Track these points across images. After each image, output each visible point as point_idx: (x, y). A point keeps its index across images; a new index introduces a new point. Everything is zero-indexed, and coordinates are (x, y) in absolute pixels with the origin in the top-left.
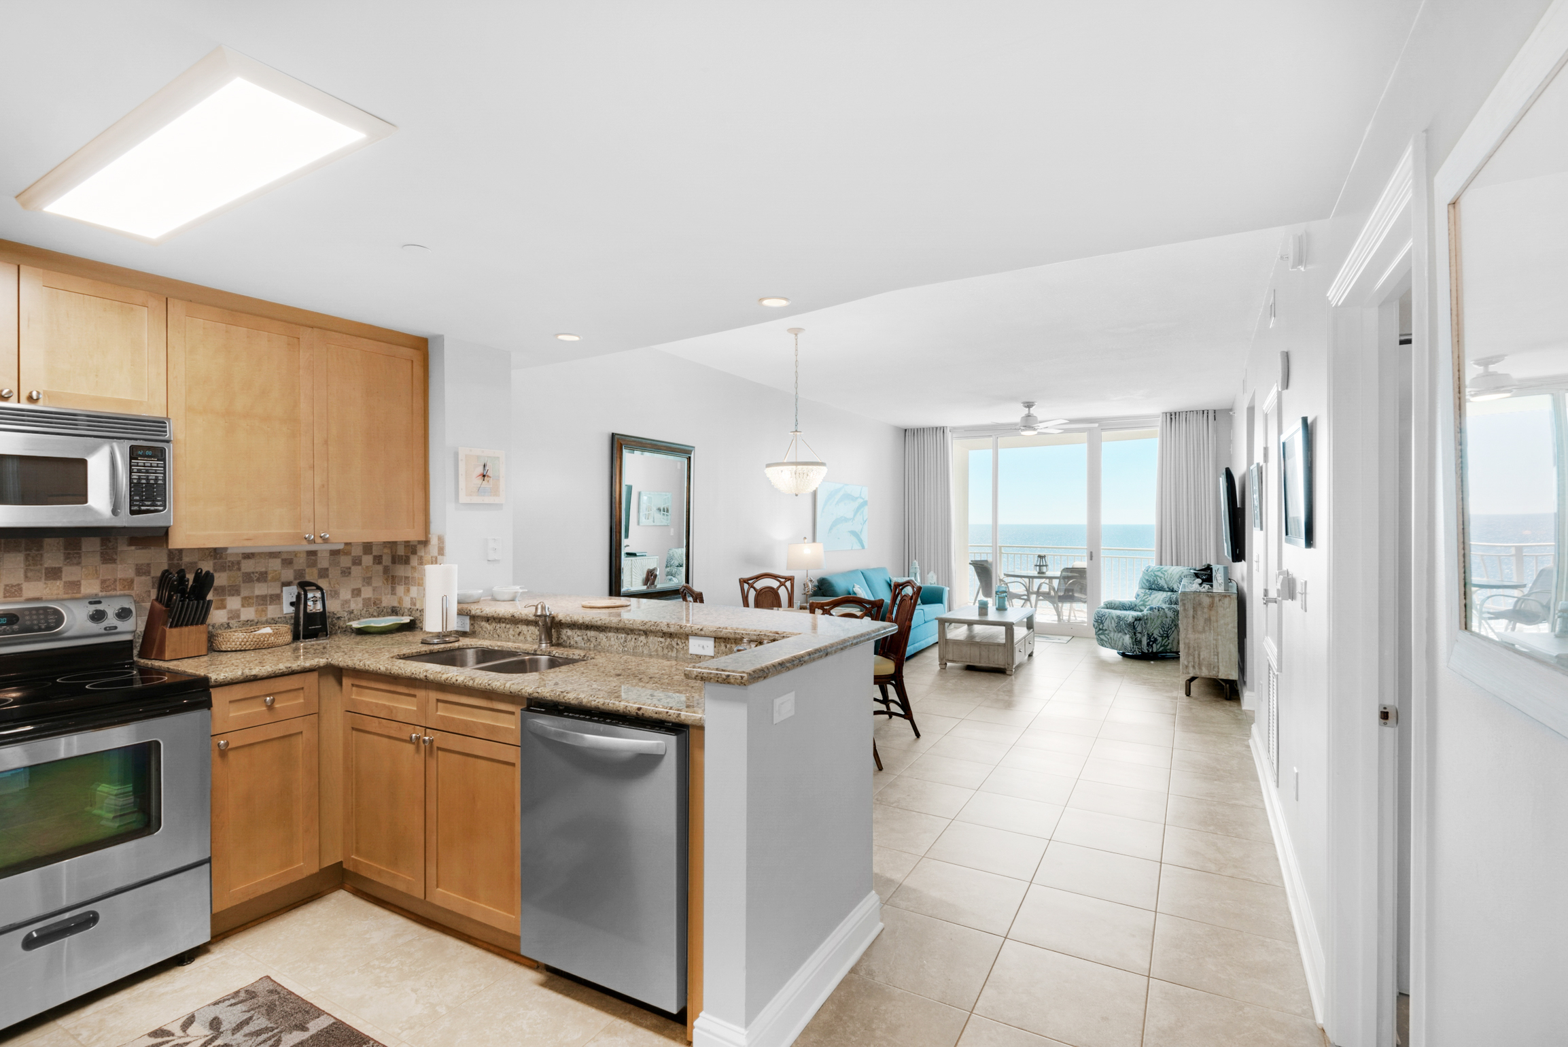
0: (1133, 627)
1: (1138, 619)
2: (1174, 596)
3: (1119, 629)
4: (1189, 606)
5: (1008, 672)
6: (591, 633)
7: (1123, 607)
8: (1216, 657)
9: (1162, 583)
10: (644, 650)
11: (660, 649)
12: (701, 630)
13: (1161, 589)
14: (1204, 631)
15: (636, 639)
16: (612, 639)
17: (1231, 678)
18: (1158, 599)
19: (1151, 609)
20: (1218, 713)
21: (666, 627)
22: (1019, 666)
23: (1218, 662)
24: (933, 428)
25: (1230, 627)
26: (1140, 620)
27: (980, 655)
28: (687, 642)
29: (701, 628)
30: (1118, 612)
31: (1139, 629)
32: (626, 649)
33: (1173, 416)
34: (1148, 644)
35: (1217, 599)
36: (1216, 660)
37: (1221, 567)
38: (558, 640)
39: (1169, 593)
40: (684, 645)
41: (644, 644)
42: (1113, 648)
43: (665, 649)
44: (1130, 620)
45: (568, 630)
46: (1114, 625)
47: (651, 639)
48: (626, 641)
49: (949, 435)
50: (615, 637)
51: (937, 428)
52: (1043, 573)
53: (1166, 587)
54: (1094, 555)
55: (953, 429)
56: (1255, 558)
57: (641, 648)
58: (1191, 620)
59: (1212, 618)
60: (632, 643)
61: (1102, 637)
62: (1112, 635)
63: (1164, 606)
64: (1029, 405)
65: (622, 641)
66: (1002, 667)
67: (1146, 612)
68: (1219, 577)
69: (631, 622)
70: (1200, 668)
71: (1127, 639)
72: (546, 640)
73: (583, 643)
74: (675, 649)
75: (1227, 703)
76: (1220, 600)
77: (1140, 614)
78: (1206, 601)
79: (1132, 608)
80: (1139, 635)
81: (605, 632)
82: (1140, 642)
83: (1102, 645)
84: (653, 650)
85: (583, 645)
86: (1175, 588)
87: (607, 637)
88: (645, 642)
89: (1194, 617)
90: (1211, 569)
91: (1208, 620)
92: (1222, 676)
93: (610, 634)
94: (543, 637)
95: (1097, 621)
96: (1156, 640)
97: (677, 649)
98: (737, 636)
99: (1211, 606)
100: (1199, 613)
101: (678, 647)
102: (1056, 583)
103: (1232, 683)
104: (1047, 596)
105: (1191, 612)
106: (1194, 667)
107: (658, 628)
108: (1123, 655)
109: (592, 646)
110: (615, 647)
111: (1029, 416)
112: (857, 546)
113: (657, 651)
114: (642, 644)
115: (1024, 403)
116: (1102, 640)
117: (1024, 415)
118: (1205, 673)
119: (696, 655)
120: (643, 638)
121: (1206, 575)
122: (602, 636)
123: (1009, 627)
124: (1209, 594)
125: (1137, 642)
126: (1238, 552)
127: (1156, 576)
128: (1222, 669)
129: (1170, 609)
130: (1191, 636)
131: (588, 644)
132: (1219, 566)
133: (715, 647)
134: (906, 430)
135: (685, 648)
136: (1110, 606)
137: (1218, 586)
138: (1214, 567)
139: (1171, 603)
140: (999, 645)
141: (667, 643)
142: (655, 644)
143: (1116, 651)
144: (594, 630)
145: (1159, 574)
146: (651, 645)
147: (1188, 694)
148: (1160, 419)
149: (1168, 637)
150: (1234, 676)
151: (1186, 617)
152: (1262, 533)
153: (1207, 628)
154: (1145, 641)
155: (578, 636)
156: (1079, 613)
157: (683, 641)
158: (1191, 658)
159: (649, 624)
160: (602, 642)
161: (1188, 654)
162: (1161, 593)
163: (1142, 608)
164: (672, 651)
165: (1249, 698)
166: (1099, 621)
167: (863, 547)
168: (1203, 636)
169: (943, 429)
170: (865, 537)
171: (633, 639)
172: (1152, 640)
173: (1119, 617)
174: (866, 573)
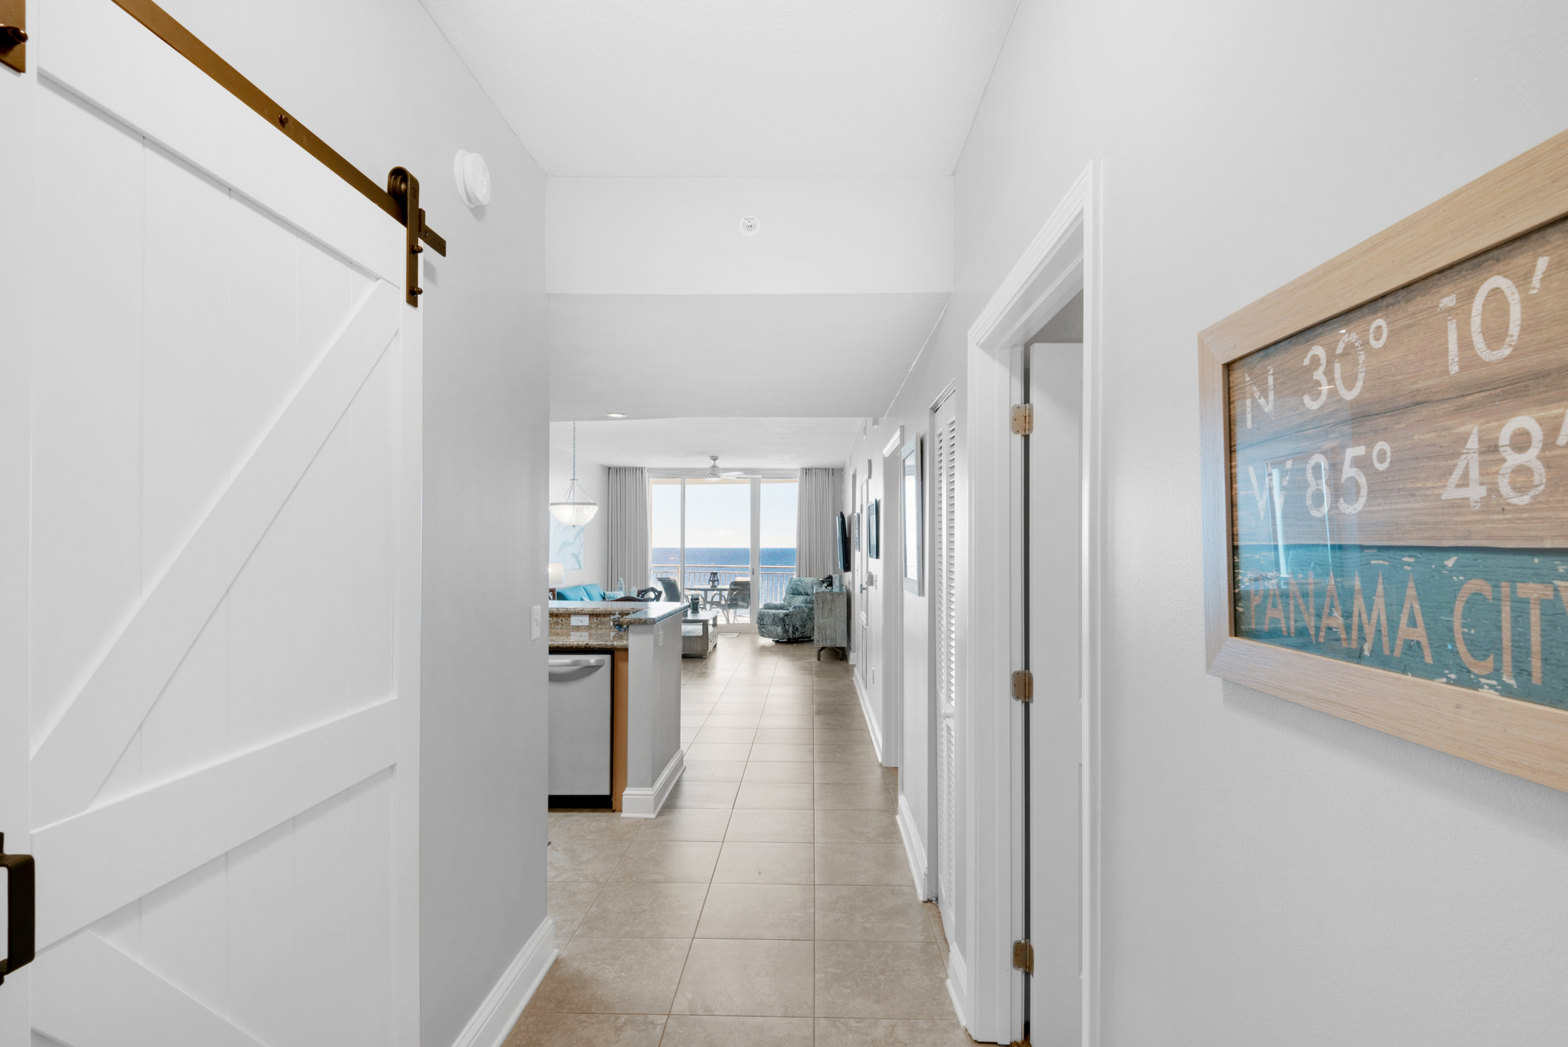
0: (783, 621)
1: (786, 615)
2: (809, 598)
3: (774, 623)
4: (820, 602)
5: (704, 657)
7: (776, 607)
8: (834, 633)
9: (801, 589)
13: (800, 594)
14: (828, 617)
17: (843, 646)
18: (799, 601)
19: (795, 607)
20: (837, 667)
22: (710, 653)
23: (835, 637)
24: (633, 468)
25: (842, 614)
26: (788, 615)
28: (569, 619)
30: (774, 611)
31: (787, 622)
33: (807, 471)
34: (793, 632)
35: (835, 596)
36: (835, 635)
37: (837, 576)
39: (805, 596)
40: (567, 621)
42: (770, 637)
44: (782, 616)
46: (771, 620)
49: (646, 474)
51: (636, 468)
52: (715, 586)
53: (803, 592)
54: (755, 570)
55: (650, 470)
56: (856, 568)
58: (821, 610)
59: (833, 608)
61: (763, 630)
62: (769, 627)
63: (803, 605)
64: (715, 459)
66: (699, 653)
67: (791, 609)
68: (836, 583)
70: (826, 641)
71: (779, 629)
74: (560, 624)
75: (841, 662)
76: (837, 598)
77: (788, 611)
78: (829, 597)
79: (782, 607)
80: (787, 626)
82: (788, 631)
83: (763, 636)
86: (809, 592)
89: (822, 608)
90: (832, 578)
91: (831, 610)
92: (838, 645)
95: (759, 619)
96: (797, 629)
98: (607, 612)
99: (832, 601)
100: (826, 605)
102: (725, 594)
103: (842, 649)
104: (718, 604)
105: (821, 606)
106: (822, 641)
108: (777, 642)
111: (714, 466)
112: (577, 566)
115: (711, 457)
116: (762, 632)
117: (711, 466)
118: (828, 644)
121: (829, 581)
123: (705, 623)
124: (831, 593)
125: (786, 631)
126: (847, 566)
127: (797, 585)
128: (838, 641)
129: (806, 607)
130: (821, 621)
132: (836, 575)
133: (590, 620)
134: (609, 468)
136: (767, 607)
137: (836, 589)
138: (834, 576)
139: (807, 603)
140: (698, 637)
143: (771, 639)
145: (799, 583)
147: (819, 659)
148: (799, 472)
149: (805, 626)
150: (844, 645)
151: (818, 608)
152: (860, 553)
153: (830, 615)
154: (791, 630)
156: (744, 617)
157: (566, 618)
158: (821, 635)
161: (819, 633)
162: (800, 596)
163: (788, 608)
165: (853, 657)
166: (761, 619)
167: (581, 568)
168: (827, 620)
169: (642, 469)
170: (581, 559)
172: (795, 630)
173: (774, 614)
174: (586, 588)
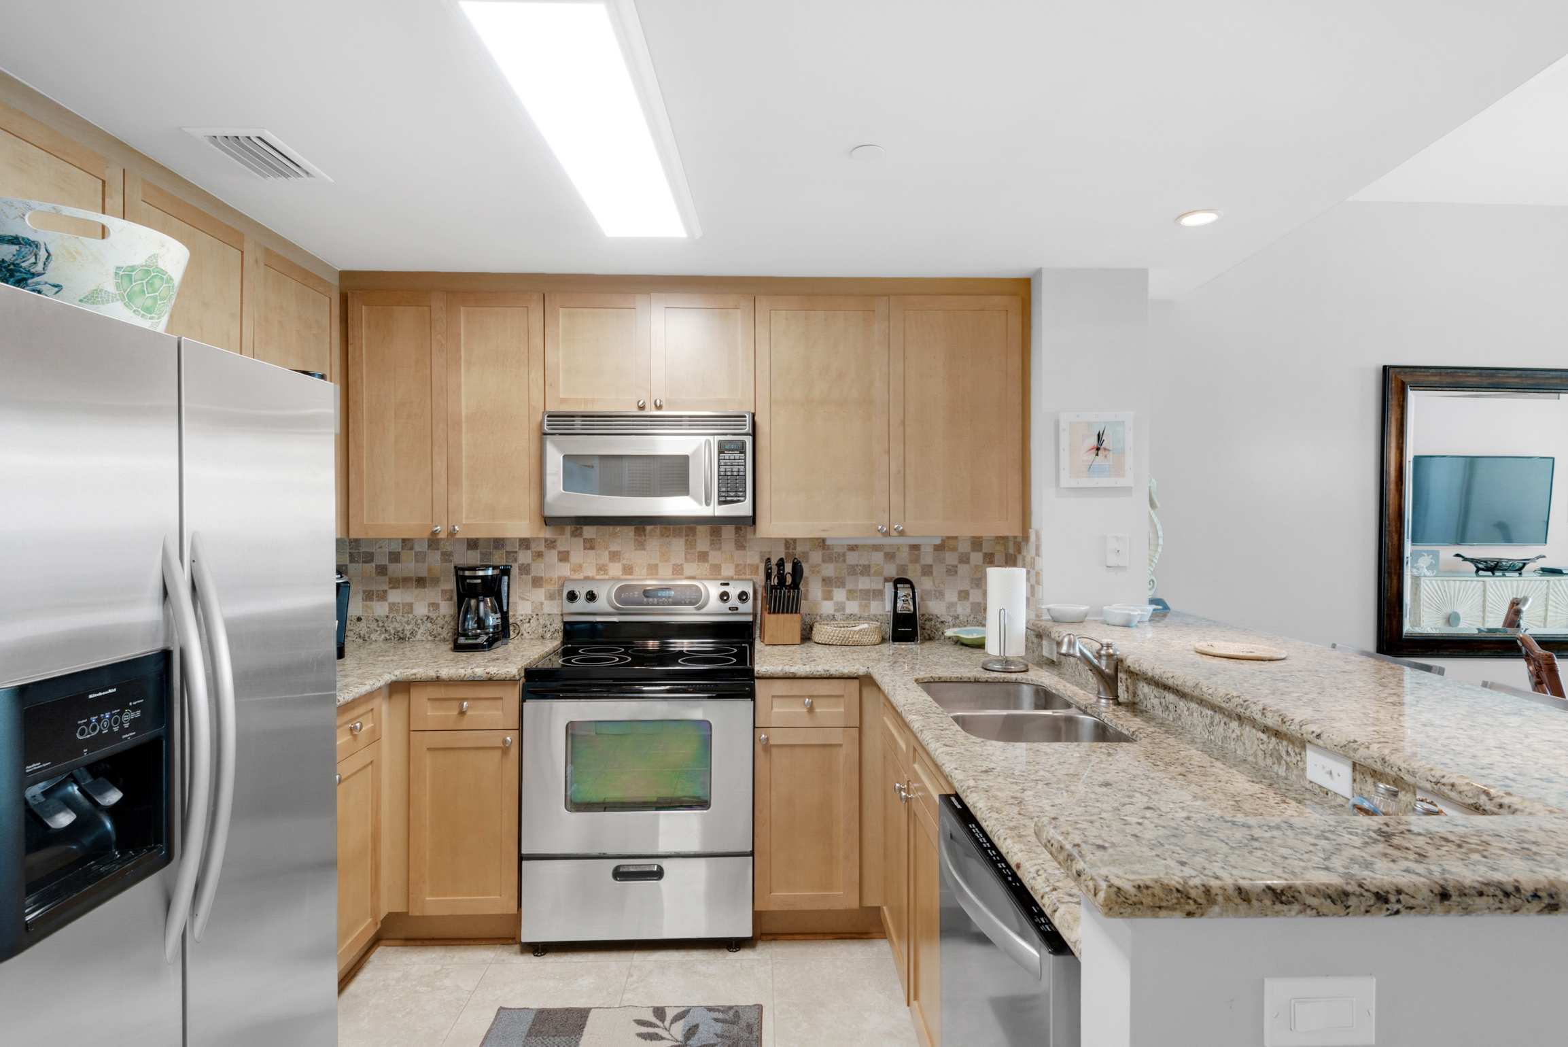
6: (1171, 697)
10: (1237, 748)
11: (1260, 753)
12: (1318, 736)
15: (1225, 723)
16: (1195, 714)
21: (1260, 714)
28: (1303, 753)
29: (1318, 731)
32: (1212, 737)
38: (1134, 697)
40: (1299, 758)
41: (1237, 736)
43: (1267, 756)
45: (1145, 685)
47: (1247, 729)
48: (1212, 723)
50: (1199, 712)
57: (1233, 743)
60: (1221, 730)
65: (1208, 721)
69: (1210, 691)
72: (1106, 694)
73: (1160, 710)
74: (1283, 762)
81: (1186, 699)
84: (1250, 752)
85: (1161, 714)
87: (1188, 709)
88: (1239, 734)
93: (1193, 705)
94: (1101, 689)
97: (1287, 764)
98: (1388, 770)
101: (1288, 759)
107: (1248, 713)
109: (1171, 719)
110: (1199, 729)
113: (1255, 755)
114: (1234, 736)
119: (1320, 787)
120: (1234, 725)
122: (1182, 704)
131: (1167, 713)
133: (1354, 781)
135: (1300, 763)
141: (1271, 747)
142: (1253, 742)
144: (1173, 693)
146: (1247, 742)
155: (1156, 697)
157: (1297, 751)
159: (1236, 701)
160: (1183, 716)
164: (1280, 764)
171: (1222, 724)
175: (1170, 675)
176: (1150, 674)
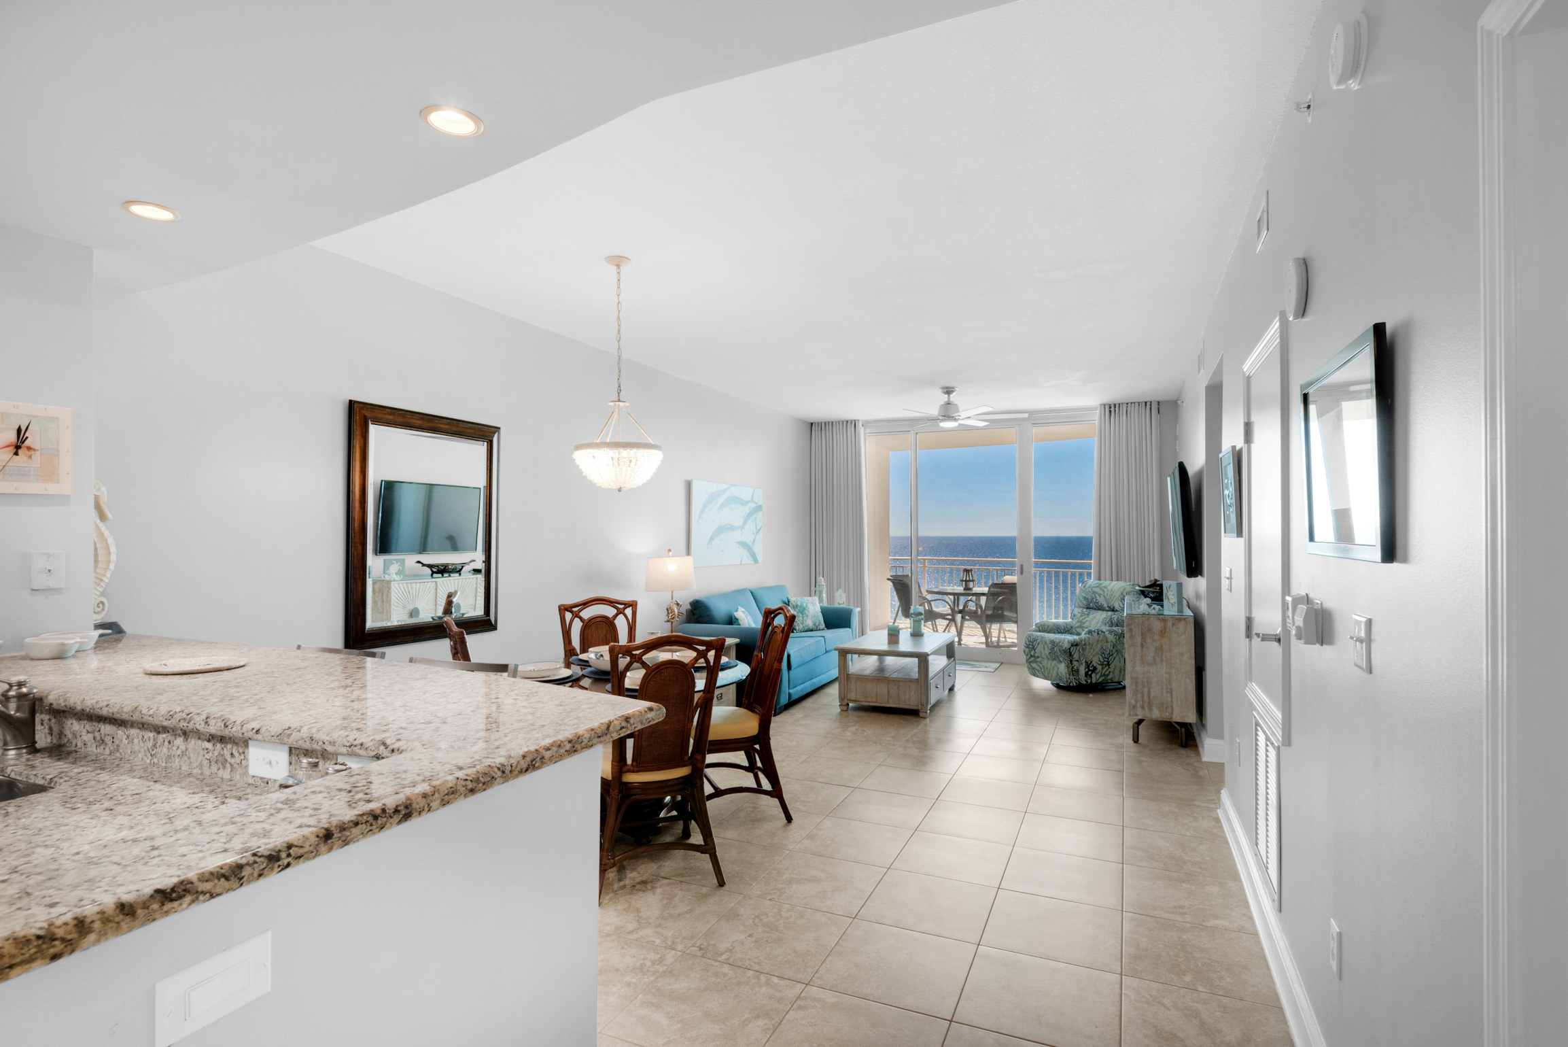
0: (1069, 653)
1: (1075, 644)
2: (1115, 617)
3: (1053, 656)
4: (1137, 632)
5: (921, 714)
6: (106, 729)
7: (1058, 629)
8: (1169, 695)
9: (1101, 601)
10: (182, 764)
11: (206, 763)
12: (258, 732)
13: (1100, 608)
14: (1154, 663)
15: (169, 742)
16: (136, 740)
17: (1187, 720)
18: (1097, 620)
19: (1090, 632)
20: (1171, 765)
21: (203, 723)
22: (938, 703)
23: (1172, 701)
24: (843, 422)
25: (1185, 658)
26: (1077, 645)
27: (888, 693)
28: (246, 751)
29: (257, 727)
30: (1052, 636)
31: (1076, 656)
32: (155, 760)
33: (1112, 409)
34: (1086, 674)
35: (1170, 623)
36: (1169, 699)
37: (1173, 584)
38: (60, 738)
39: (1110, 613)
40: (242, 757)
41: (182, 752)
42: (1046, 678)
43: (213, 763)
44: (1066, 645)
45: (74, 722)
46: (1047, 651)
47: (193, 743)
48: (155, 746)
49: (861, 430)
50: (140, 737)
51: (847, 422)
52: (970, 589)
53: (1105, 605)
54: (1026, 566)
55: (866, 424)
56: (1225, 572)
57: (177, 760)
58: (1139, 649)
59: (1164, 646)
60: (165, 750)
61: (1034, 665)
62: (1045, 662)
63: (1105, 628)
64: (948, 391)
65: (150, 744)
66: (914, 708)
67: (1083, 636)
68: (1170, 596)
69: (151, 712)
70: (1150, 709)
71: (1062, 668)
73: (94, 746)
74: (228, 765)
75: (1182, 751)
76: (1173, 625)
77: (1076, 637)
78: (1157, 625)
79: (1067, 630)
80: (1075, 663)
81: (126, 727)
82: (1078, 671)
83: (1034, 675)
84: (195, 764)
85: (95, 750)
86: (1117, 607)
87: (128, 737)
88: (184, 749)
89: (1142, 646)
90: (1161, 586)
91: (1160, 649)
92: (1177, 718)
93: (134, 732)
95: (1027, 647)
96: (1095, 669)
97: (231, 765)
98: (315, 746)
99: (1163, 632)
100: (1149, 640)
101: (233, 761)
102: (983, 600)
103: (1187, 726)
104: (974, 616)
105: (1139, 640)
106: (1143, 707)
107: (191, 726)
108: (1058, 686)
109: (107, 752)
110: (140, 756)
111: (948, 403)
112: (749, 560)
113: (201, 766)
114: (179, 752)
115: (943, 388)
116: (1034, 669)
117: (943, 403)
118: (1156, 714)
119: (261, 778)
120: (179, 741)
121: (1155, 592)
122: (120, 733)
123: (923, 659)
124: (1161, 617)
125: (1075, 672)
126: (1194, 566)
127: (1095, 593)
128: (1176, 710)
129: (1111, 632)
130: (1139, 669)
131: (102, 747)
132: (1170, 582)
133: (291, 764)
134: (812, 424)
135: (243, 762)
136: (1043, 628)
137: (1170, 608)
138: (1165, 584)
139: (1112, 625)
140: (911, 681)
141: (216, 753)
142: (198, 753)
143: (1050, 682)
144: (110, 723)
145: (1097, 590)
146: (192, 756)
147: (1136, 740)
148: (1098, 412)
149: (1109, 665)
150: (1191, 718)
151: (1133, 645)
153: (1158, 660)
154: (1082, 670)
155: (88, 732)
156: (1008, 633)
157: (241, 751)
158: (1139, 696)
159: (177, 717)
160: (122, 746)
161: (1136, 692)
162: (1100, 612)
163: (1079, 630)
164: (224, 767)
165: (1211, 748)
166: (1031, 646)
167: (756, 561)
168: (1153, 669)
169: (854, 423)
170: (758, 550)
171: (166, 743)
172: (1091, 670)
173: (1053, 642)
174: (756, 593)
175: (105, 704)
176: (79, 708)
